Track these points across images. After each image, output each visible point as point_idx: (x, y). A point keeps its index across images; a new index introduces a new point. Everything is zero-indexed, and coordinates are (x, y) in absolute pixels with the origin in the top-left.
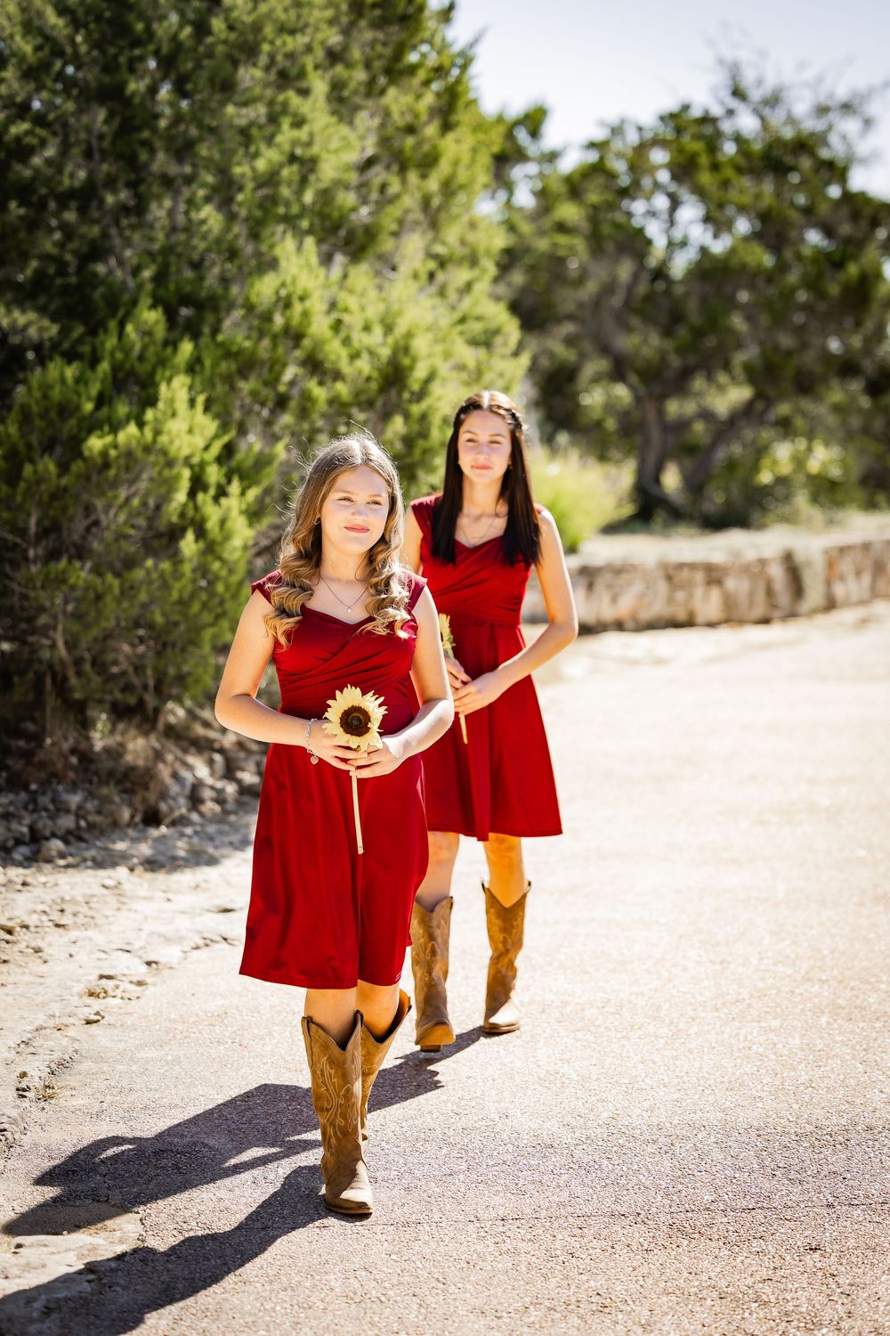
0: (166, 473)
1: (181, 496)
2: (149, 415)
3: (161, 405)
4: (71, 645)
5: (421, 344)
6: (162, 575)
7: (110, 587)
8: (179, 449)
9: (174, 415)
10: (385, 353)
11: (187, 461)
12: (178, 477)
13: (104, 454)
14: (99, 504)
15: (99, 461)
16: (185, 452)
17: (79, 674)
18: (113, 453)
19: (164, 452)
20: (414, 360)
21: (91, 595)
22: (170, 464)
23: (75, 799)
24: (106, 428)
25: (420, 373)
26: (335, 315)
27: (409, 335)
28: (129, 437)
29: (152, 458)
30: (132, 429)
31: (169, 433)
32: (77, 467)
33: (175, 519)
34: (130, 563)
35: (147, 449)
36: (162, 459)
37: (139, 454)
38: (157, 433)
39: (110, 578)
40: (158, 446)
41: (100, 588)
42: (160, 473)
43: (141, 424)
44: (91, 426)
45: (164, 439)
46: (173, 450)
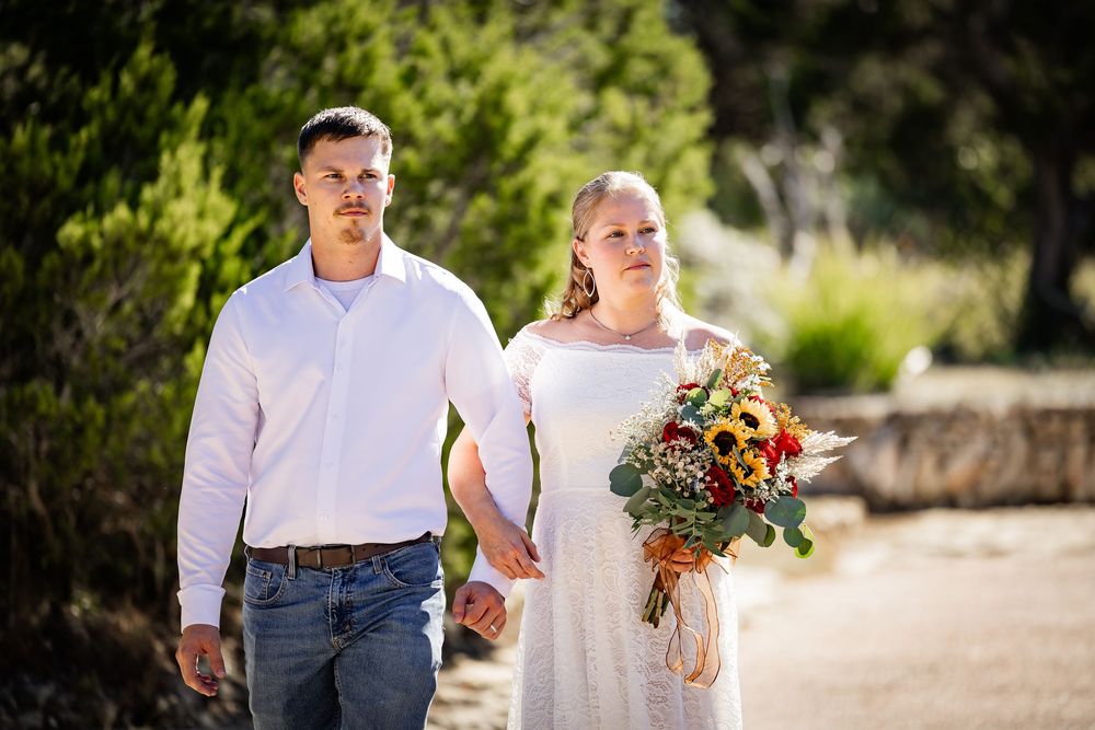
0: (167, 268)
1: (187, 299)
2: (148, 193)
3: (163, 181)
4: (48, 494)
5: (516, 100)
6: (161, 401)
7: (92, 418)
8: (184, 238)
9: (179, 193)
10: (470, 111)
11: (195, 253)
12: (183, 274)
13: (85, 242)
14: (80, 308)
15: (79, 254)
16: (192, 241)
17: (58, 531)
18: (96, 242)
19: (163, 241)
20: (508, 119)
21: (69, 428)
22: (173, 256)
23: (45, 692)
24: (90, 210)
25: (517, 135)
26: (408, 61)
27: (502, 87)
28: (120, 222)
29: (147, 250)
30: (122, 212)
31: (171, 216)
32: (50, 261)
33: (178, 328)
34: (121, 387)
35: (142, 238)
36: (161, 252)
37: (130, 243)
38: (156, 214)
39: (91, 404)
40: (156, 236)
41: (78, 419)
42: (159, 268)
43: (134, 205)
44: (69, 207)
45: (163, 225)
46: (176, 238)
